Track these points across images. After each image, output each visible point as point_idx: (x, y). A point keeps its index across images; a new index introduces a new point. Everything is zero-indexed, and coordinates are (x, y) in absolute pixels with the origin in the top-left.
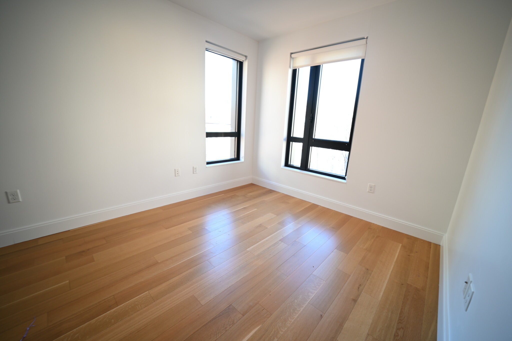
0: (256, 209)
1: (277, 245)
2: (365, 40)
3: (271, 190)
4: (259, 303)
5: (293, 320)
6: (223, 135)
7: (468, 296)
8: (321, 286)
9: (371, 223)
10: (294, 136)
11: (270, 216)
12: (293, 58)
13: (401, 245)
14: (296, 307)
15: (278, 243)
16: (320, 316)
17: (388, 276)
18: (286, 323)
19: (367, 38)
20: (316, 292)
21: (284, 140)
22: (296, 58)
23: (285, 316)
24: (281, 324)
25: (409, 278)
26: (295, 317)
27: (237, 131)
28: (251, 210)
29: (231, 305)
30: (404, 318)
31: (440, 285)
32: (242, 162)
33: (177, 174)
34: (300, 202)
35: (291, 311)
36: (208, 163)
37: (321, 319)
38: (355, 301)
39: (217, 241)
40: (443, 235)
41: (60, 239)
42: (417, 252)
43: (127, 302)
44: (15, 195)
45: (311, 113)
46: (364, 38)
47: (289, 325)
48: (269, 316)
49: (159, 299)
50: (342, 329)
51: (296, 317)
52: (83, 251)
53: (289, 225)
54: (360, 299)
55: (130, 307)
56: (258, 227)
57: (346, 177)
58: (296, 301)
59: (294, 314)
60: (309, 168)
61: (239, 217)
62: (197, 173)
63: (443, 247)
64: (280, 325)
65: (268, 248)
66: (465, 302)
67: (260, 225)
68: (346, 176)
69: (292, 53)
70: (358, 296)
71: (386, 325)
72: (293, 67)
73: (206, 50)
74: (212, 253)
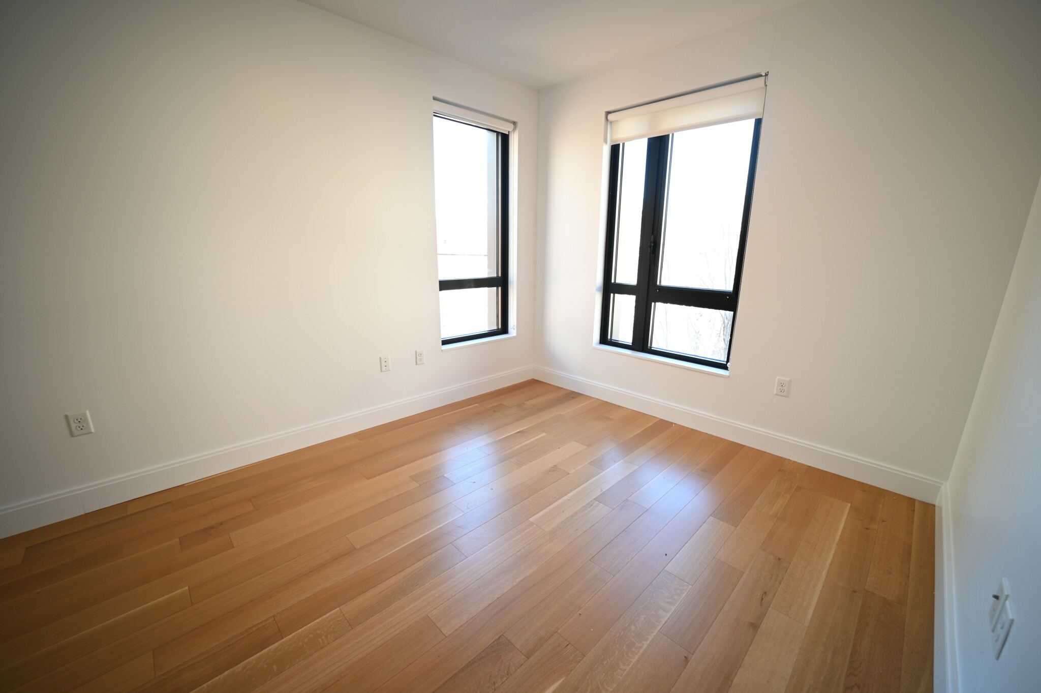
0: (544, 434)
1: (589, 509)
2: (763, 78)
3: (574, 392)
4: (559, 632)
5: (628, 668)
6: (472, 284)
7: (1002, 628)
8: (683, 596)
9: (785, 459)
10: (617, 281)
11: (572, 447)
12: (611, 122)
13: (849, 505)
14: (633, 640)
15: (592, 506)
16: (684, 658)
17: (824, 573)
18: (615, 674)
19: (766, 75)
20: (673, 608)
21: (598, 290)
22: (617, 121)
23: (612, 659)
24: (604, 676)
25: (868, 578)
26: (631, 661)
27: (500, 275)
28: (534, 437)
29: (503, 635)
30: (861, 664)
31: (936, 593)
32: (513, 338)
33: (386, 368)
34: (635, 417)
35: (625, 647)
36: (445, 342)
37: (686, 666)
38: (755, 626)
39: (468, 503)
40: (942, 484)
41: (168, 503)
42: (884, 521)
43: (300, 630)
44: (82, 421)
45: (652, 235)
46: (761, 76)
47: (621, 678)
48: (580, 658)
49: (360, 624)
50: (730, 686)
51: (634, 661)
52: (212, 527)
53: (612, 467)
54: (764, 622)
55: (306, 640)
56: (550, 471)
57: (729, 364)
58: (633, 627)
59: (630, 655)
60: (651, 347)
61: (511, 450)
62: (423, 364)
63: (941, 509)
64: (602, 677)
65: (572, 516)
66: (995, 638)
67: (554, 468)
68: (728, 361)
69: (608, 113)
70: (762, 616)
71: (822, 678)
72: (611, 140)
73: (434, 115)
74: (459, 527)
